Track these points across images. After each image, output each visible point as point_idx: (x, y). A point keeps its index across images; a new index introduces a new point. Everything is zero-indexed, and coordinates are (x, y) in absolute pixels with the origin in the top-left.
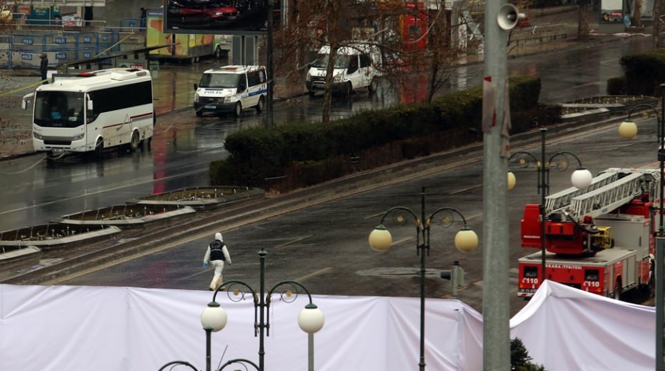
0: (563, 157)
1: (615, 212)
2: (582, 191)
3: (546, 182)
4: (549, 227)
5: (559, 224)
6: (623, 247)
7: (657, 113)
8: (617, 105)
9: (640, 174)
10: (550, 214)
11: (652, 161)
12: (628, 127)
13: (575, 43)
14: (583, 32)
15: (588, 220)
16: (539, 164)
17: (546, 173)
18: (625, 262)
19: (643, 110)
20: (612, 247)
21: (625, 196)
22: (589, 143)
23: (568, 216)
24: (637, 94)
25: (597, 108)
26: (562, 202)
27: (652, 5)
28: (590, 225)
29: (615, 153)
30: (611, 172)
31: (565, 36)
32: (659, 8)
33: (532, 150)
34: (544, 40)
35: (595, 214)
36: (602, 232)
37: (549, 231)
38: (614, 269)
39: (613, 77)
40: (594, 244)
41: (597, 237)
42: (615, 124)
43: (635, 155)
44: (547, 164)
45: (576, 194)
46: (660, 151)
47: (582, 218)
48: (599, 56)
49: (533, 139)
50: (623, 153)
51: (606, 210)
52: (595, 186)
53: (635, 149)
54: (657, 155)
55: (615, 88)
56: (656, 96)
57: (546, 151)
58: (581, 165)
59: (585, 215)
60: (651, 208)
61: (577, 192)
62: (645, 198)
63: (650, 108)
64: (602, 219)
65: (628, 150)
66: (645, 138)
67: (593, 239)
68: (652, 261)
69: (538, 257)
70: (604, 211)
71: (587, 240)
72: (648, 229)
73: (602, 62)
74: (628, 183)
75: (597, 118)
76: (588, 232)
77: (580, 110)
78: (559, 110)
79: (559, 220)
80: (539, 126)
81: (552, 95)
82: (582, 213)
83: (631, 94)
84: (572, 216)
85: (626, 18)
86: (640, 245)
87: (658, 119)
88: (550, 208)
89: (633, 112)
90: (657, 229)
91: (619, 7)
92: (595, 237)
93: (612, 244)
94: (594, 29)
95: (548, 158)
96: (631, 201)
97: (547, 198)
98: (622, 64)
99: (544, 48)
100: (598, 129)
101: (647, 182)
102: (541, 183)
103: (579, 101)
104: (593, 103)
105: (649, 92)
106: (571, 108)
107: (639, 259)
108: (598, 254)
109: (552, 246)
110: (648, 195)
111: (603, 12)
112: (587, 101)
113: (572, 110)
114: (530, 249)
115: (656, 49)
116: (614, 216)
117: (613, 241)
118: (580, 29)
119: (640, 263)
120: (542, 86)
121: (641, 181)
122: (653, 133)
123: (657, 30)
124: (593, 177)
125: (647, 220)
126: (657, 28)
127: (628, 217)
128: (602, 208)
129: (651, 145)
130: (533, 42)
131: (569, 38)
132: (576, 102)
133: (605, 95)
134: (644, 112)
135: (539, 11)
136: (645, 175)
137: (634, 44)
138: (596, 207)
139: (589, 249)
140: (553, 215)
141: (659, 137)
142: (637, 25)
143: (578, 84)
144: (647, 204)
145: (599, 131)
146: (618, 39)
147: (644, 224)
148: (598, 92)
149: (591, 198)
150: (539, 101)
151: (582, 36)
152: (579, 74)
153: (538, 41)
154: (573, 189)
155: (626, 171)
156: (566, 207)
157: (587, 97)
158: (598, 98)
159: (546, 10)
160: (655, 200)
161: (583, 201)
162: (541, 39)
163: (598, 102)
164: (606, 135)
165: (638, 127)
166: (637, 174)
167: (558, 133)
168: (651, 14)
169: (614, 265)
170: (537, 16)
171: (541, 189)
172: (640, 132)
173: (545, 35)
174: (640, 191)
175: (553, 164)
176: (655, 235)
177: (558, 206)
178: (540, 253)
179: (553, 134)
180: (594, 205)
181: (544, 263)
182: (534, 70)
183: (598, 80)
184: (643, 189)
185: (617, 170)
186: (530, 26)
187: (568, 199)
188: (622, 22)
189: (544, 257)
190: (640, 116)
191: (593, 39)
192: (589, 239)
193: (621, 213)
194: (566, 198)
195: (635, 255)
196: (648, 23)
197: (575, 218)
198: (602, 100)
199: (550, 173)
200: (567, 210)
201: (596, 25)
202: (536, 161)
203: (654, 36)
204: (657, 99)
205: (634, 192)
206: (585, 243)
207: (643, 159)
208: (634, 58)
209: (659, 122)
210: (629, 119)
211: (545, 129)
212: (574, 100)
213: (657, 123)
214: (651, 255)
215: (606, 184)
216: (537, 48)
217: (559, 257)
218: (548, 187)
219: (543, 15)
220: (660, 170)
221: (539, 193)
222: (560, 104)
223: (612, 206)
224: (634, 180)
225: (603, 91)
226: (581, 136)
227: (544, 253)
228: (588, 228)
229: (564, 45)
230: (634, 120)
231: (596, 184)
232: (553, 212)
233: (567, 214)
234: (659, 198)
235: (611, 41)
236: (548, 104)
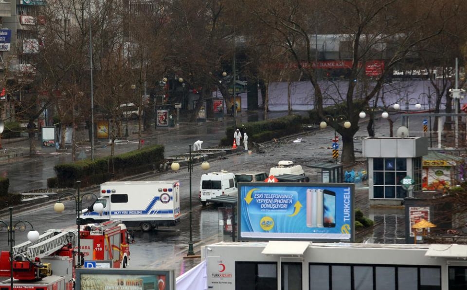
0: (23, 224)
1: (53, 254)
2: (33, 243)
3: (13, 238)
4: (15, 264)
5: (21, 263)
6: (58, 275)
7: (75, 197)
8: (53, 193)
9: (66, 233)
10: (15, 257)
11: (73, 225)
12: (59, 206)
13: (29, 158)
14: (33, 152)
15: (38, 260)
16: (9, 228)
17: (13, 233)
18: (59, 283)
19: (67, 196)
20: (51, 275)
21: (58, 245)
22: (37, 215)
23: (26, 257)
24: (64, 187)
25: (42, 195)
26: (22, 250)
27: (71, 137)
28: (38, 263)
29: (52, 221)
30: (50, 231)
31: (22, 154)
32: (75, 138)
33: (5, 220)
34: (11, 157)
35: (41, 256)
36: (46, 267)
37: (15, 267)
38: (53, 287)
39: (50, 177)
40: (41, 274)
41: (43, 270)
42: (52, 204)
43: (64, 222)
44: (13, 228)
45: (30, 245)
46: (77, 219)
47: (34, 259)
48: (42, 166)
49: (5, 214)
50: (57, 221)
51: (48, 253)
52: (41, 240)
53: (64, 218)
54: (76, 221)
55: (52, 184)
56: (75, 188)
57: (13, 221)
58: (33, 228)
59: (36, 257)
60: (73, 252)
61: (31, 243)
62: (69, 246)
63: (72, 195)
64: (45, 259)
65: (60, 219)
66: (69, 212)
67: (40, 271)
68: (74, 282)
69: (9, 282)
70: (46, 254)
71: (37, 271)
72: (71, 264)
73: (44, 169)
74: (60, 238)
75: (41, 201)
76: (38, 267)
77: (32, 196)
78: (20, 196)
79: (21, 260)
80: (8, 206)
81: (16, 188)
82: (34, 256)
83: (60, 187)
84: (28, 257)
85: (57, 144)
86: (67, 273)
87: (76, 201)
88: (15, 254)
89: (62, 197)
90: (76, 264)
91: (53, 138)
92: (41, 269)
93: (51, 273)
94: (39, 150)
95: (13, 224)
96: (62, 248)
97: (13, 247)
98: (55, 170)
99: (10, 162)
100: (43, 207)
101: (71, 237)
102: (10, 238)
103: (31, 192)
104: (39, 192)
105: (71, 186)
106: (27, 196)
107: (67, 281)
108: (43, 279)
109: (17, 276)
110: (71, 245)
111: (43, 141)
112: (36, 191)
113: (28, 197)
114: (4, 277)
115: (74, 162)
116: (52, 257)
117: (52, 271)
118: (31, 151)
119: (67, 284)
120: (10, 183)
121: (67, 236)
122: (74, 209)
123: (74, 151)
124: (40, 235)
125: (71, 259)
126: (74, 150)
127: (60, 257)
128: (46, 253)
129: (73, 216)
130: (4, 158)
131: (25, 156)
132: (30, 192)
133: (46, 188)
134: (68, 197)
135: (7, 140)
136: (69, 233)
137: (63, 159)
138: (42, 252)
139: (38, 277)
140: (17, 257)
141: (76, 211)
142: (63, 148)
143: (30, 181)
144: (70, 250)
145: (43, 208)
146: (53, 156)
147: (69, 261)
148: (42, 186)
149: (39, 247)
150: (9, 192)
151: (32, 155)
152: (31, 176)
153: (7, 157)
154: (29, 242)
155: (58, 231)
156: (25, 253)
157: (35, 189)
158: (42, 189)
159: (11, 140)
160: (75, 247)
161: (34, 249)
162: (9, 156)
163: (42, 192)
164: (47, 210)
165: (65, 206)
166: (65, 232)
167: (19, 210)
168: (71, 142)
169: (52, 285)
170: (6, 143)
171: (10, 242)
172: (66, 209)
173: (11, 154)
174: (67, 242)
175: (17, 228)
176: (75, 267)
177: (20, 252)
178: (10, 279)
179: (17, 211)
180: (41, 251)
181: (12, 285)
182: (5, 174)
183: (42, 179)
184: (68, 241)
185: (54, 230)
186: (2, 149)
187: (26, 248)
188: (54, 146)
189: (12, 282)
190: (66, 199)
191: (38, 156)
192: (38, 271)
193: (56, 255)
194: (25, 247)
195: (64, 279)
196: (69, 147)
197: (30, 259)
198: (45, 191)
199: (15, 234)
200: (25, 255)
201: (40, 148)
202: (7, 226)
203: (73, 154)
204: (75, 190)
205: (63, 243)
206: (36, 273)
207: (68, 223)
208: (62, 166)
209: (76, 202)
210: (60, 201)
211: (12, 208)
212: (29, 191)
213: (75, 203)
214: (73, 279)
215: (47, 239)
216: (7, 161)
217: (21, 281)
218: (14, 241)
219: (9, 143)
220: (77, 230)
221: (9, 245)
222: (20, 193)
223: (51, 251)
224: (63, 236)
225: (45, 186)
226: (33, 211)
227: (12, 279)
228: (38, 264)
229: (23, 160)
230: (63, 202)
231: (41, 239)
232: (17, 255)
233: (25, 256)
234: (77, 246)
235: (49, 157)
236: (14, 193)
